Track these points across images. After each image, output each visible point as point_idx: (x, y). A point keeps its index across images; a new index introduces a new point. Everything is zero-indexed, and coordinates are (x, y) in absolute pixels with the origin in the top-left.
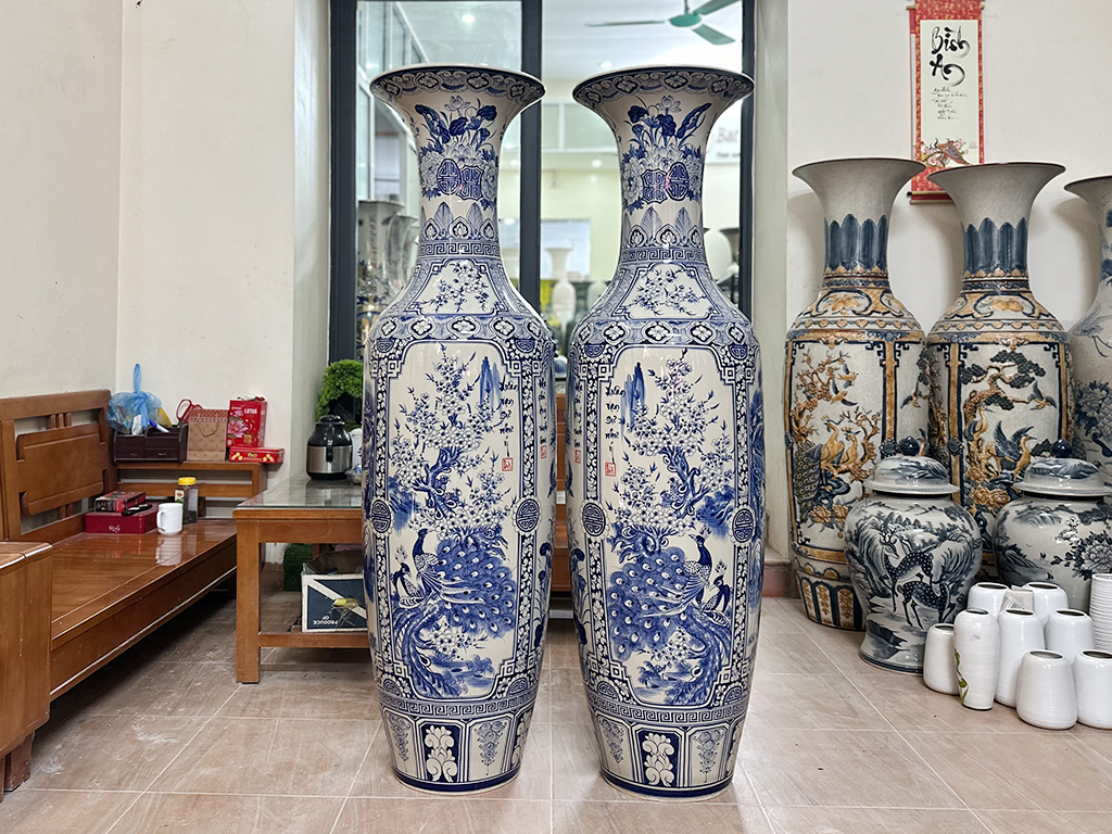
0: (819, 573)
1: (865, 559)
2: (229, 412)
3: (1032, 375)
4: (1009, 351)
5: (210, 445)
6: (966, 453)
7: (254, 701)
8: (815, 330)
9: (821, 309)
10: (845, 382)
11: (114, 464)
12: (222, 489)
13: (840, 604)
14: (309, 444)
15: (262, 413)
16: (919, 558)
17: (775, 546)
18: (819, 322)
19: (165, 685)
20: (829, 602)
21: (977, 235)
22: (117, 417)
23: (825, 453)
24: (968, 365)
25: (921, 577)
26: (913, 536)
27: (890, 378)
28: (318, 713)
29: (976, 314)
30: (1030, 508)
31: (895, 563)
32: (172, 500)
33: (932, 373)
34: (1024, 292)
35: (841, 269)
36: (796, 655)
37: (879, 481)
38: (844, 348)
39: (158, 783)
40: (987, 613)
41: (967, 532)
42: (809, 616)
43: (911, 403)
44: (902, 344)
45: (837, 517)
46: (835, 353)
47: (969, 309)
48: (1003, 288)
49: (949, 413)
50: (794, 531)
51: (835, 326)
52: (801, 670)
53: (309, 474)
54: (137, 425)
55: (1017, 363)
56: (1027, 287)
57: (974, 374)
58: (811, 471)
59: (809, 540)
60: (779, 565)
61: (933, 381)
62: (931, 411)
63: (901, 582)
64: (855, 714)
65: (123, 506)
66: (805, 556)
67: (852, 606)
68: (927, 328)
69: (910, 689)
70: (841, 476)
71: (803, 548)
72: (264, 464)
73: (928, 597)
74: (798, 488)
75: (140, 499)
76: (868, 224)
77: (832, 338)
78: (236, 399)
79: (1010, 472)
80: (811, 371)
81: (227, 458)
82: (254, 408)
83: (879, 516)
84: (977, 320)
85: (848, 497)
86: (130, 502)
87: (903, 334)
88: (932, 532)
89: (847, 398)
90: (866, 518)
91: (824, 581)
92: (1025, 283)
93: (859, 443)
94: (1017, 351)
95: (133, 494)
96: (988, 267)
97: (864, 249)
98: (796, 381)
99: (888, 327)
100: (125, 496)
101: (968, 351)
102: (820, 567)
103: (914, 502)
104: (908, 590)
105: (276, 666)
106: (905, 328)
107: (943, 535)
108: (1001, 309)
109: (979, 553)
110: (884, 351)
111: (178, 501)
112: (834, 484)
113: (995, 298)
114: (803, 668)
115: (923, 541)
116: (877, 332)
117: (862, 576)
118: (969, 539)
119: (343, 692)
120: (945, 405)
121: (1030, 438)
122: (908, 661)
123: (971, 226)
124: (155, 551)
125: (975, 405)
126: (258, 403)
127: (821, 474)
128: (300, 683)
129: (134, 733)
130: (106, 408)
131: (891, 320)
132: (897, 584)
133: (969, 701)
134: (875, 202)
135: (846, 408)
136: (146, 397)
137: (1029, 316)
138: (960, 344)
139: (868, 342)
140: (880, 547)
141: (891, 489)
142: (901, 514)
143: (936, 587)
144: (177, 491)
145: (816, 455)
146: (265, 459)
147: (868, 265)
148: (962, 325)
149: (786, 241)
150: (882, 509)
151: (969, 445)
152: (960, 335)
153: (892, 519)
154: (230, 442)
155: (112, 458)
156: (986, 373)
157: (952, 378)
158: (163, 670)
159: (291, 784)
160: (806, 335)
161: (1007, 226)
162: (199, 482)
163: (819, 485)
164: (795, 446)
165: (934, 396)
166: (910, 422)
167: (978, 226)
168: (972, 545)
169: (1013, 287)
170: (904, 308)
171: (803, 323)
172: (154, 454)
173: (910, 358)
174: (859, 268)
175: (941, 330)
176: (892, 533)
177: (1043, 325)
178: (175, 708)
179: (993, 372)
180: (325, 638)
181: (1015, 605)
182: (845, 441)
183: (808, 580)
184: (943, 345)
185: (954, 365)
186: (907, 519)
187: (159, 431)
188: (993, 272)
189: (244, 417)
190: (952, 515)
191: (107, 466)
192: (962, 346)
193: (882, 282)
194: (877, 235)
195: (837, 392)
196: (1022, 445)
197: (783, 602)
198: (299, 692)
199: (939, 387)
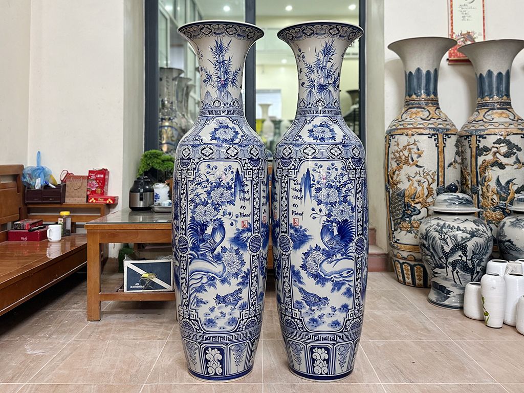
0: (404, 258)
1: (431, 248)
2: (88, 177)
3: (515, 151)
4: (502, 138)
5: (79, 194)
6: (480, 192)
7: (96, 330)
8: (401, 129)
9: (404, 118)
10: (417, 155)
11: (26, 205)
12: (84, 218)
13: (416, 274)
14: (131, 192)
15: (106, 177)
16: (460, 247)
17: (379, 245)
18: (403, 124)
19: (46, 323)
20: (410, 273)
21: (484, 78)
22: (27, 179)
23: (407, 193)
24: (481, 146)
25: (461, 257)
26: (457, 235)
27: (441, 152)
28: (132, 337)
29: (484, 120)
30: (517, 219)
31: (447, 250)
32: (57, 223)
33: (462, 151)
34: (509, 108)
35: (414, 97)
36: (394, 301)
37: (437, 206)
38: (416, 137)
39: (35, 378)
40: (498, 275)
41: (485, 232)
42: (399, 281)
43: (452, 166)
44: (447, 135)
45: (414, 227)
46: (412, 140)
47: (481, 117)
48: (499, 106)
49: (471, 172)
50: (390, 236)
51: (411, 126)
52: (397, 309)
53: (130, 207)
54: (38, 184)
55: (507, 145)
56: (510, 105)
57: (485, 151)
58: (400, 203)
59: (399, 240)
60: (382, 254)
61: (462, 156)
62: (462, 171)
63: (451, 260)
64: (428, 331)
65: (29, 227)
66: (397, 248)
67: (422, 275)
68: (459, 128)
69: (456, 317)
70: (415, 205)
71: (396, 245)
72: (107, 204)
73: (465, 268)
74: (393, 213)
75: (40, 223)
76: (428, 73)
77: (410, 132)
78: (92, 170)
79: (504, 202)
80: (399, 150)
81: (87, 201)
82: (102, 174)
83: (438, 225)
84: (486, 122)
85: (419, 217)
86: (34, 224)
87: (448, 130)
88: (467, 233)
89: (418, 164)
90: (431, 226)
91: (407, 262)
92: (509, 104)
93: (425, 188)
94: (507, 138)
95: (36, 221)
96: (491, 96)
97: (426, 85)
98: (391, 156)
99: (440, 126)
100: (31, 222)
101: (481, 139)
102: (405, 254)
103: (456, 217)
104: (454, 264)
105: (110, 312)
106: (448, 127)
107: (473, 234)
108: (497, 117)
109: (491, 244)
110: (438, 139)
111: (60, 224)
112: (412, 210)
113: (494, 111)
114: (399, 308)
115: (462, 237)
116: (434, 129)
117: (429, 257)
118: (486, 236)
119: (147, 325)
120: (469, 168)
121: (515, 184)
122: (455, 302)
123: (481, 75)
124: (46, 250)
125: (485, 168)
126: (104, 172)
127: (405, 205)
128: (123, 321)
129: (25, 350)
130: (21, 175)
131: (441, 122)
132: (449, 261)
133: (490, 323)
134: (431, 61)
135: (418, 169)
136: (43, 169)
137: (512, 120)
138: (477, 136)
139: (429, 134)
140: (439, 241)
141: (444, 210)
142: (450, 223)
143: (469, 262)
144: (59, 219)
145: (402, 195)
146: (108, 202)
147: (428, 94)
148: (477, 126)
149: (384, 84)
150: (439, 221)
151: (482, 188)
152: (476, 130)
153: (445, 226)
154: (89, 193)
155: (25, 201)
156: (491, 150)
157: (473, 154)
158: (47, 315)
159: (112, 377)
160: (396, 131)
161: (500, 74)
162: (71, 214)
163: (404, 211)
164: (391, 191)
165: (463, 163)
166: (452, 176)
167: (484, 74)
168: (488, 240)
169: (503, 106)
170: (447, 117)
171: (394, 125)
172: (47, 199)
173: (451, 142)
174: (423, 96)
175: (466, 129)
176: (446, 233)
177: (520, 125)
178: (51, 335)
179: (494, 150)
180: (137, 295)
181: (512, 271)
182: (418, 187)
183: (398, 261)
184: (468, 137)
185: (474, 146)
186: (453, 226)
187: (50, 187)
188: (493, 97)
189: (96, 179)
190: (477, 224)
191: (22, 206)
192: (478, 137)
193: (435, 103)
194: (432, 78)
195: (413, 161)
196: (510, 188)
197: (384, 274)
198: (122, 325)
199: (466, 159)
